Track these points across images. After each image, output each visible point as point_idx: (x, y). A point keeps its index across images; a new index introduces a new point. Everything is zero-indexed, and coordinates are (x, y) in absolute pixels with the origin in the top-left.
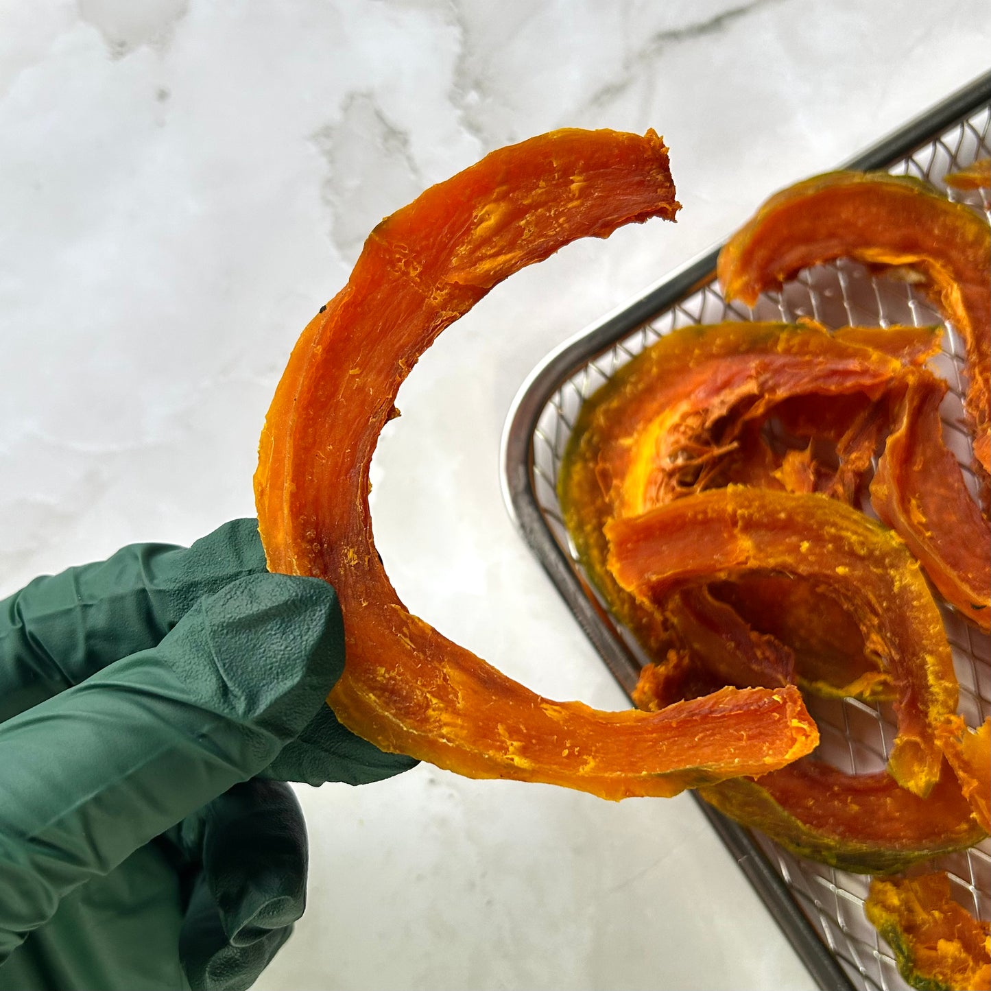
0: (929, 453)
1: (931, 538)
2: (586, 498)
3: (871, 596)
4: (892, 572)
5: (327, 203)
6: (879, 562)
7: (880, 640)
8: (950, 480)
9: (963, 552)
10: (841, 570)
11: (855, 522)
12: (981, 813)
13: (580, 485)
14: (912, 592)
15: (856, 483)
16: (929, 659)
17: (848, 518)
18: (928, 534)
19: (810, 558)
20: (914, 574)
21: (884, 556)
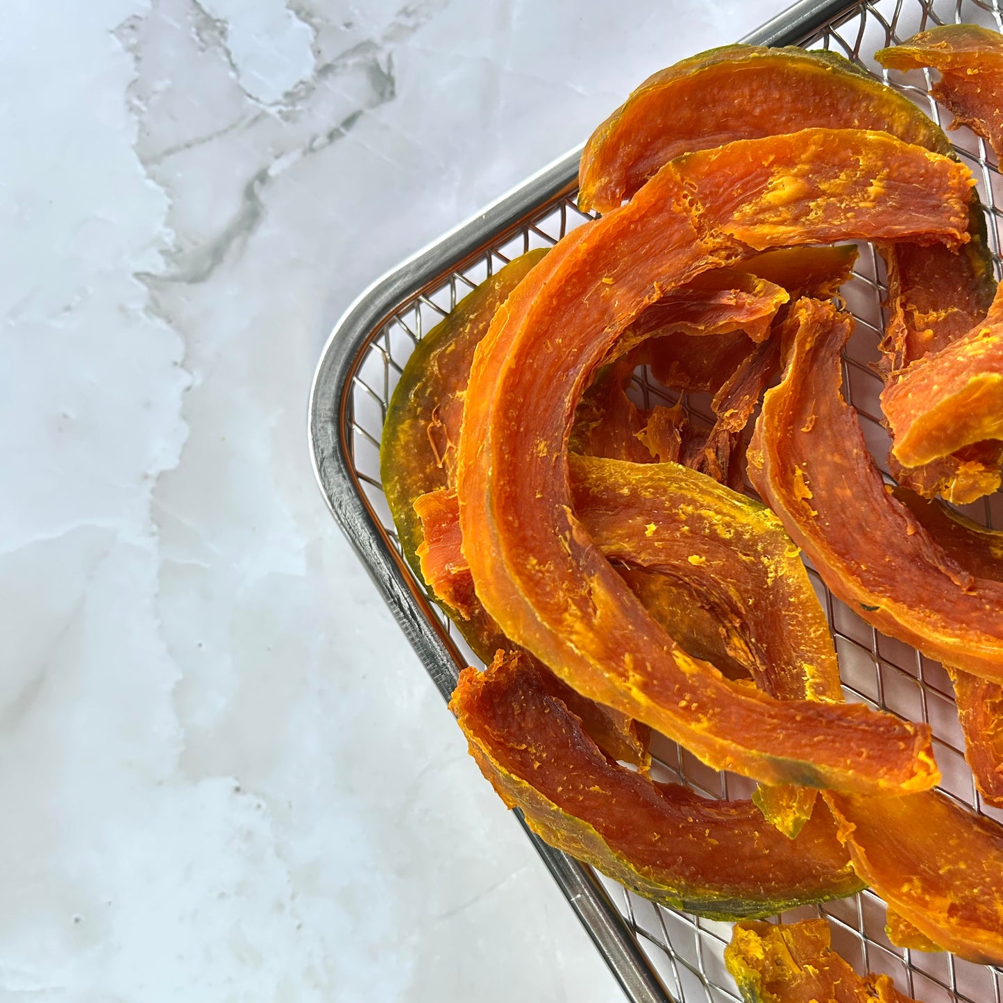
0: (824, 409)
1: (817, 518)
2: (414, 464)
3: (732, 592)
4: (765, 560)
5: (132, 109)
6: (749, 548)
7: (744, 646)
8: (848, 444)
9: (857, 537)
10: (694, 560)
11: (719, 497)
12: (858, 862)
13: (406, 447)
14: (788, 585)
15: (731, 446)
16: (807, 668)
17: (711, 494)
18: (815, 513)
19: (656, 544)
20: (792, 564)
21: (755, 540)
